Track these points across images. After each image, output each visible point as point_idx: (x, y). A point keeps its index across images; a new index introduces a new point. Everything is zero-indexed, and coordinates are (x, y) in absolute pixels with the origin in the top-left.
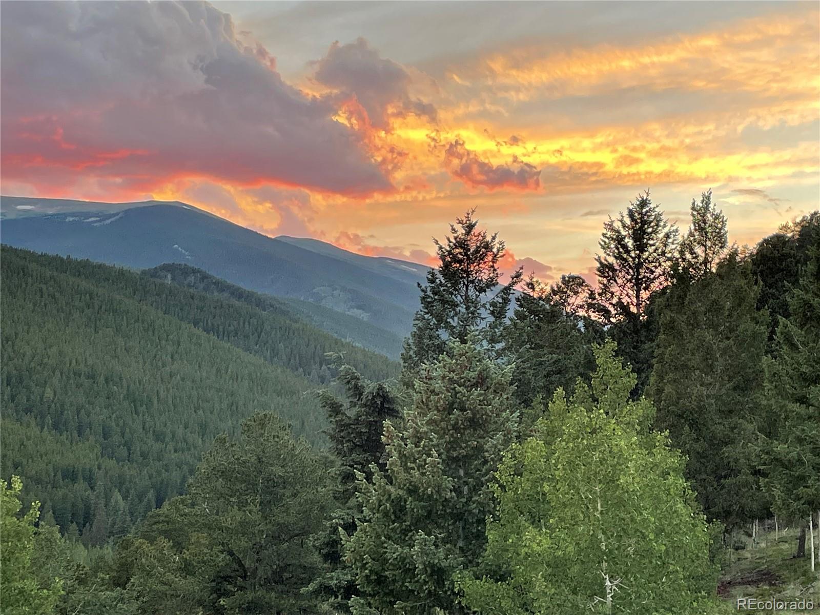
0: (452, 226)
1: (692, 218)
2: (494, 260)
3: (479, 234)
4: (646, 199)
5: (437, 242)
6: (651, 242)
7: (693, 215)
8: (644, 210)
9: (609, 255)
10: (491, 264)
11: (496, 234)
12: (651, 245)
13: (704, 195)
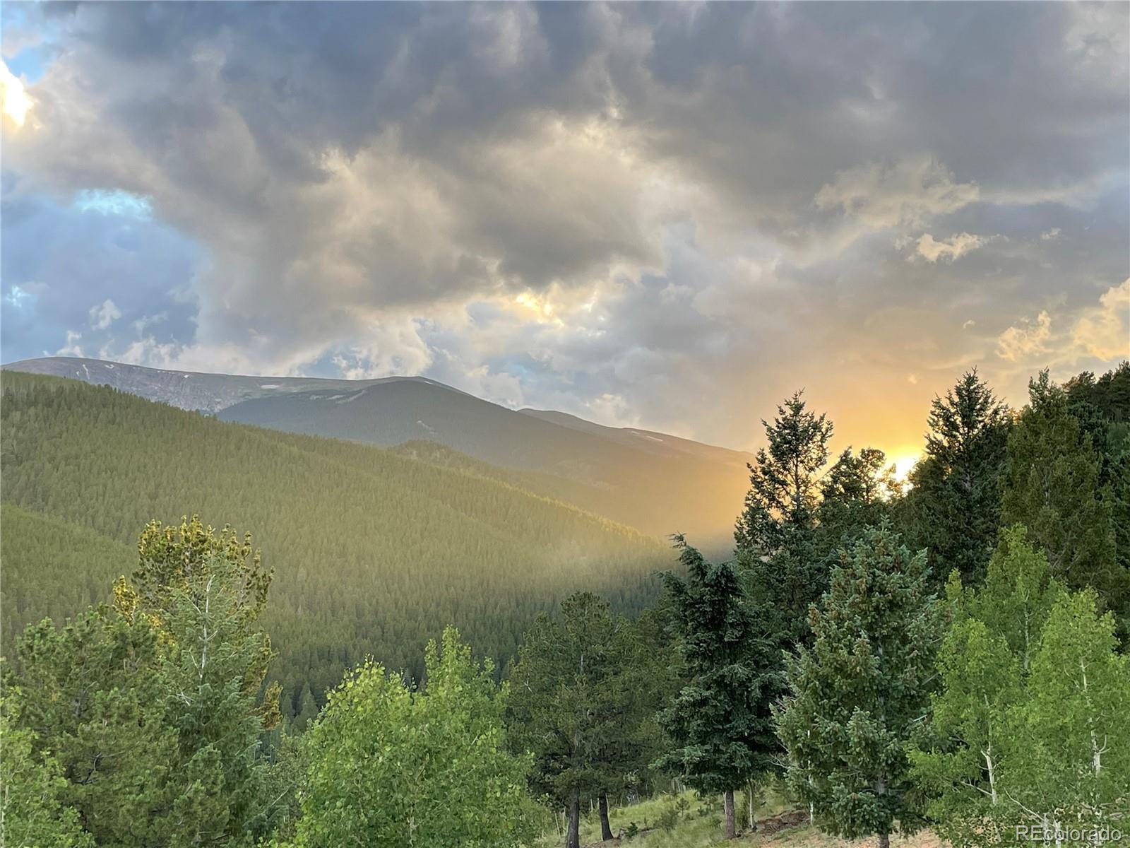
0: (780, 407)
1: (1030, 396)
2: (823, 440)
3: (807, 415)
4: (974, 377)
5: (765, 424)
6: (980, 419)
7: (1031, 393)
8: (972, 388)
9: (937, 432)
10: (820, 443)
11: (824, 415)
12: (980, 422)
13: (1041, 373)
